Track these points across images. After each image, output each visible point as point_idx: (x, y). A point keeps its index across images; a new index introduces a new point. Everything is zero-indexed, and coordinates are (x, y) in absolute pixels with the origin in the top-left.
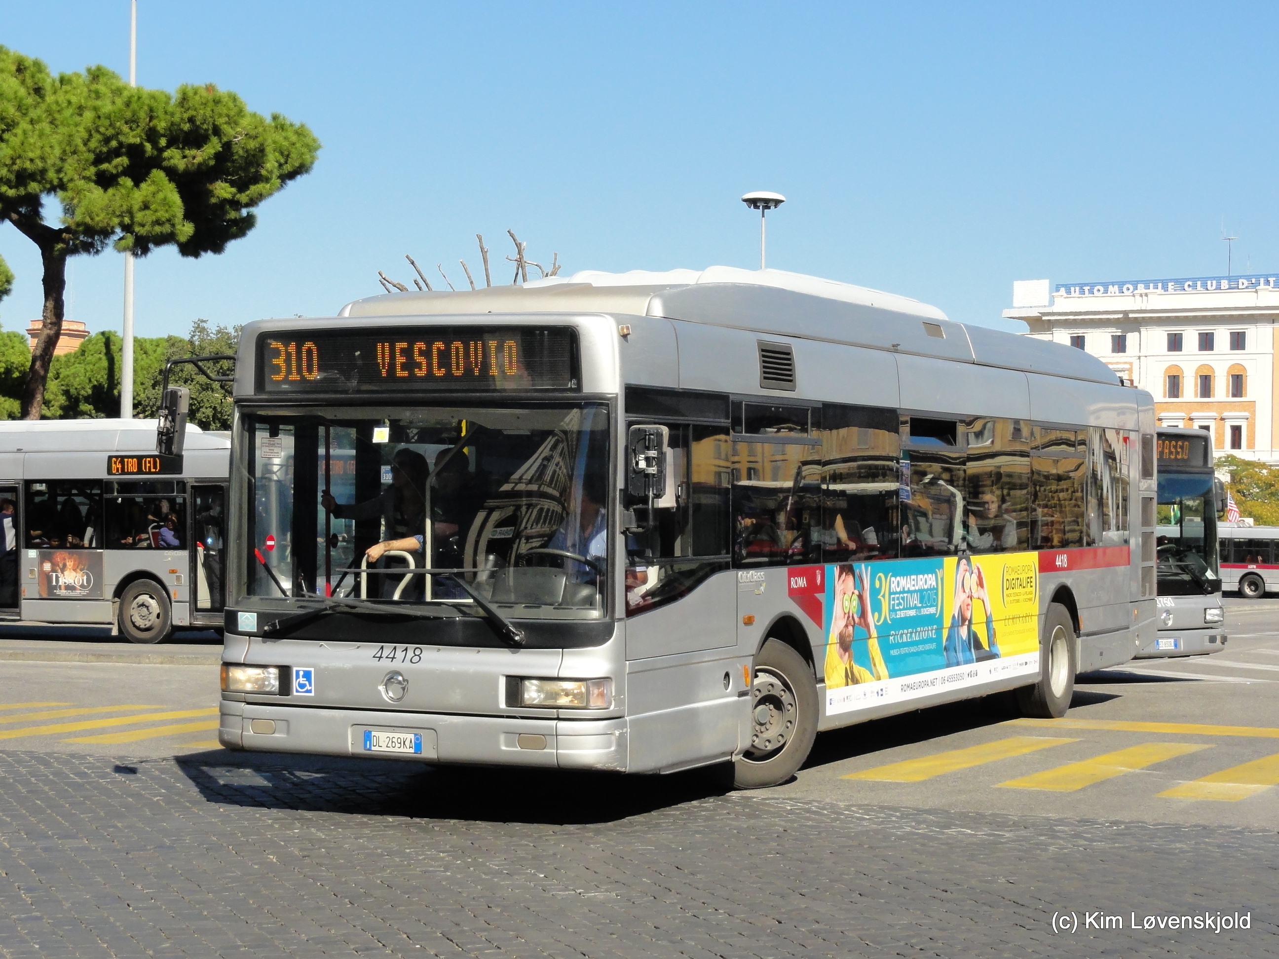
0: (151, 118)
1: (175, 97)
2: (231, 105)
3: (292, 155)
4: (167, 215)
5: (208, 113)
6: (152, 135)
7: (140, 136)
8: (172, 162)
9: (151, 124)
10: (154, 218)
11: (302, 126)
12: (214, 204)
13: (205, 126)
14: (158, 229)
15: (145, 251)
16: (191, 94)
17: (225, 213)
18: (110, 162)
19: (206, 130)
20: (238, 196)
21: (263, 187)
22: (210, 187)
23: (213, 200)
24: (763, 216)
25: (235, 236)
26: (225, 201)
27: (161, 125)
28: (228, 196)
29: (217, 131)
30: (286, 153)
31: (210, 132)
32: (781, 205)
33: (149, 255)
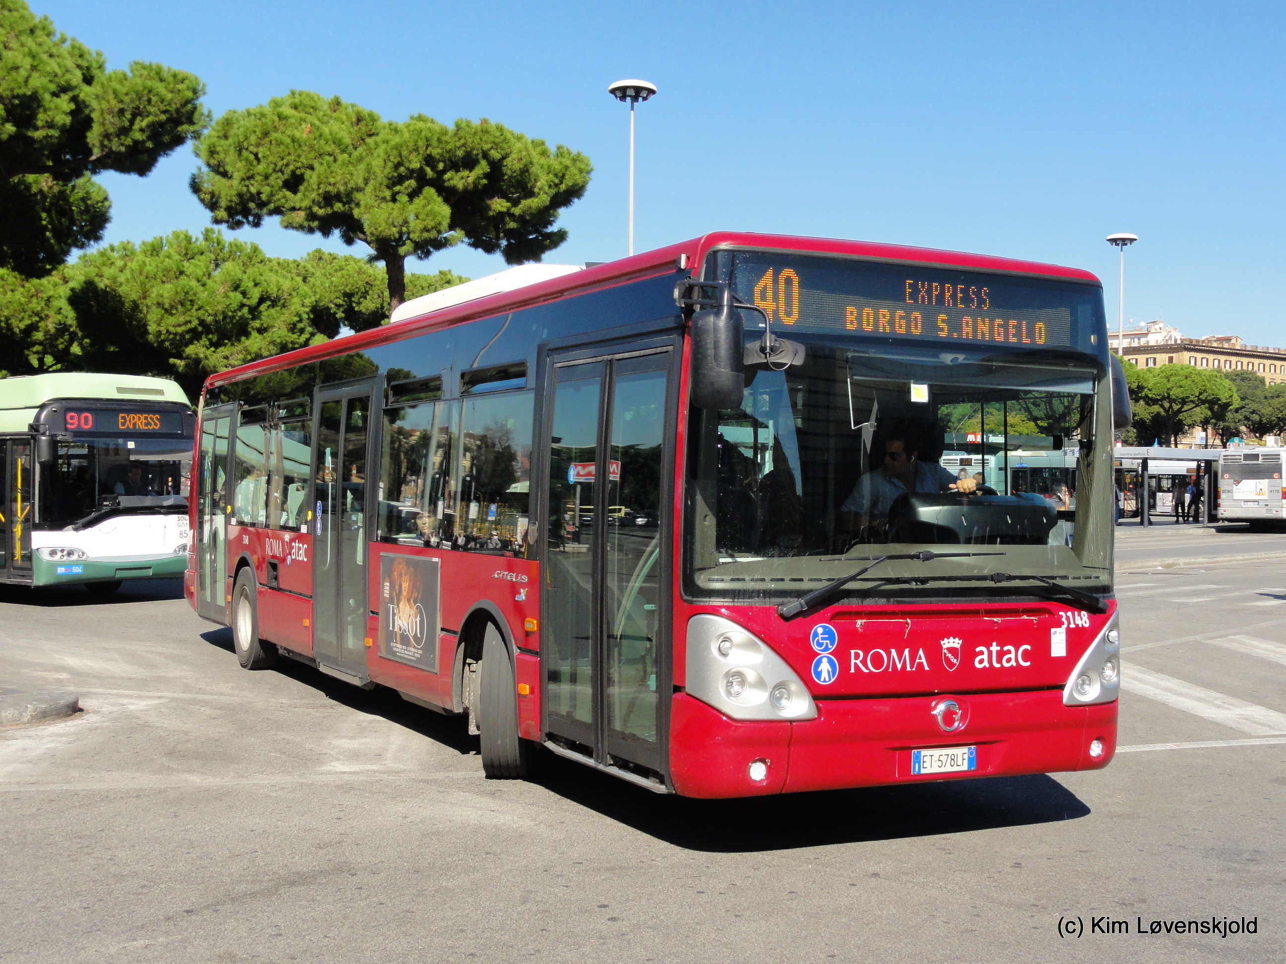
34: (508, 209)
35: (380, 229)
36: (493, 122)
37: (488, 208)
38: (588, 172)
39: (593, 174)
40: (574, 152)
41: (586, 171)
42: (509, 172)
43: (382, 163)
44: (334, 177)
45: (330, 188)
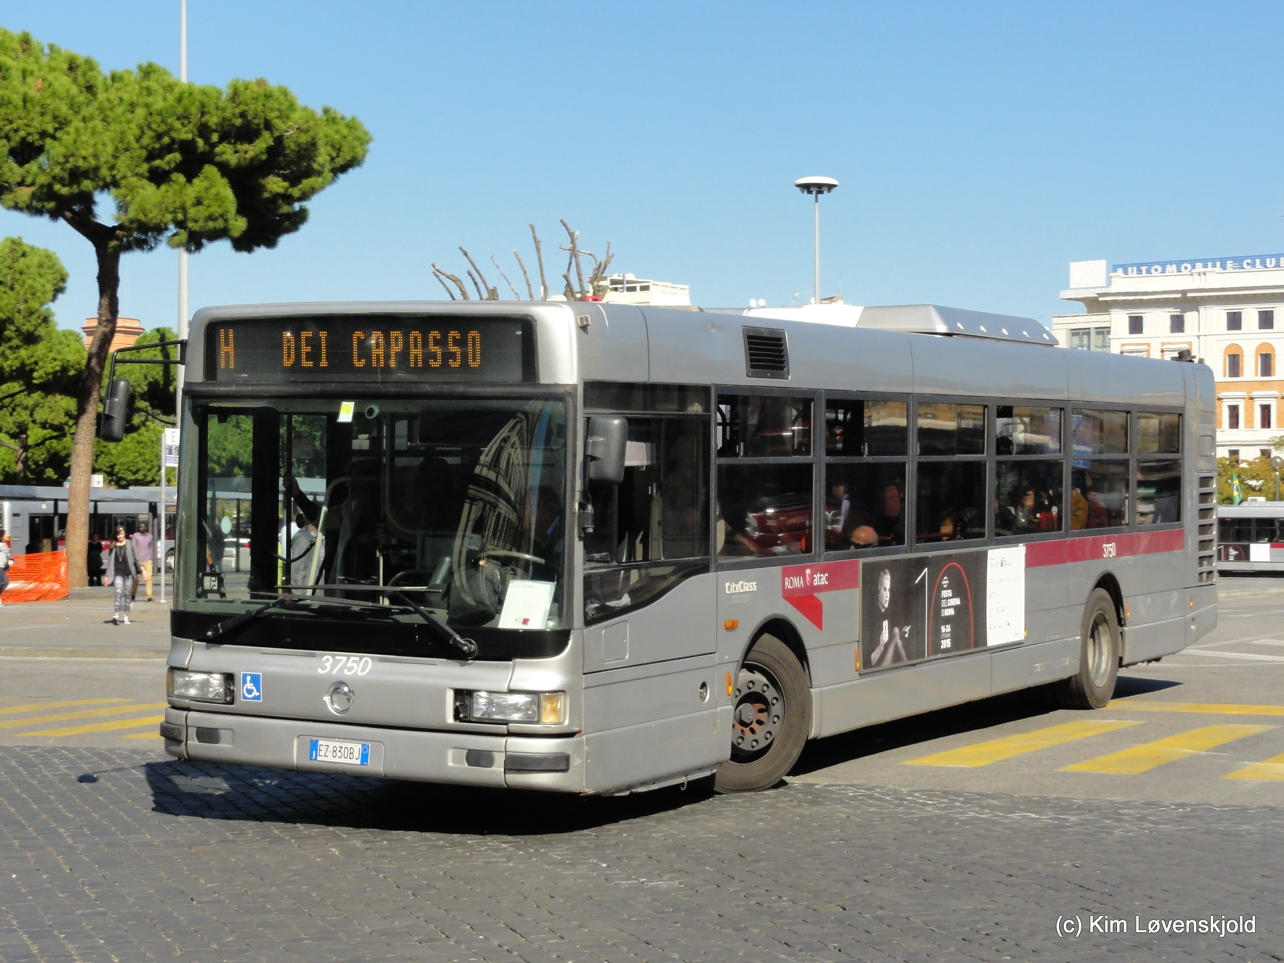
0: (203, 114)
1: (226, 92)
2: (282, 99)
3: (344, 149)
4: (220, 211)
5: (260, 108)
6: (204, 131)
7: (192, 132)
8: (225, 157)
9: (203, 120)
10: (207, 213)
11: (354, 119)
12: (267, 198)
13: (256, 121)
14: (211, 224)
15: (199, 246)
16: (242, 89)
17: (278, 207)
18: (162, 158)
19: (258, 125)
20: (290, 190)
21: (316, 181)
22: (263, 182)
23: (266, 195)
24: (816, 201)
25: (288, 230)
26: (277, 196)
27: (213, 120)
28: (280, 190)
29: (268, 126)
30: (338, 146)
31: (262, 127)
32: (835, 190)
33: (203, 250)
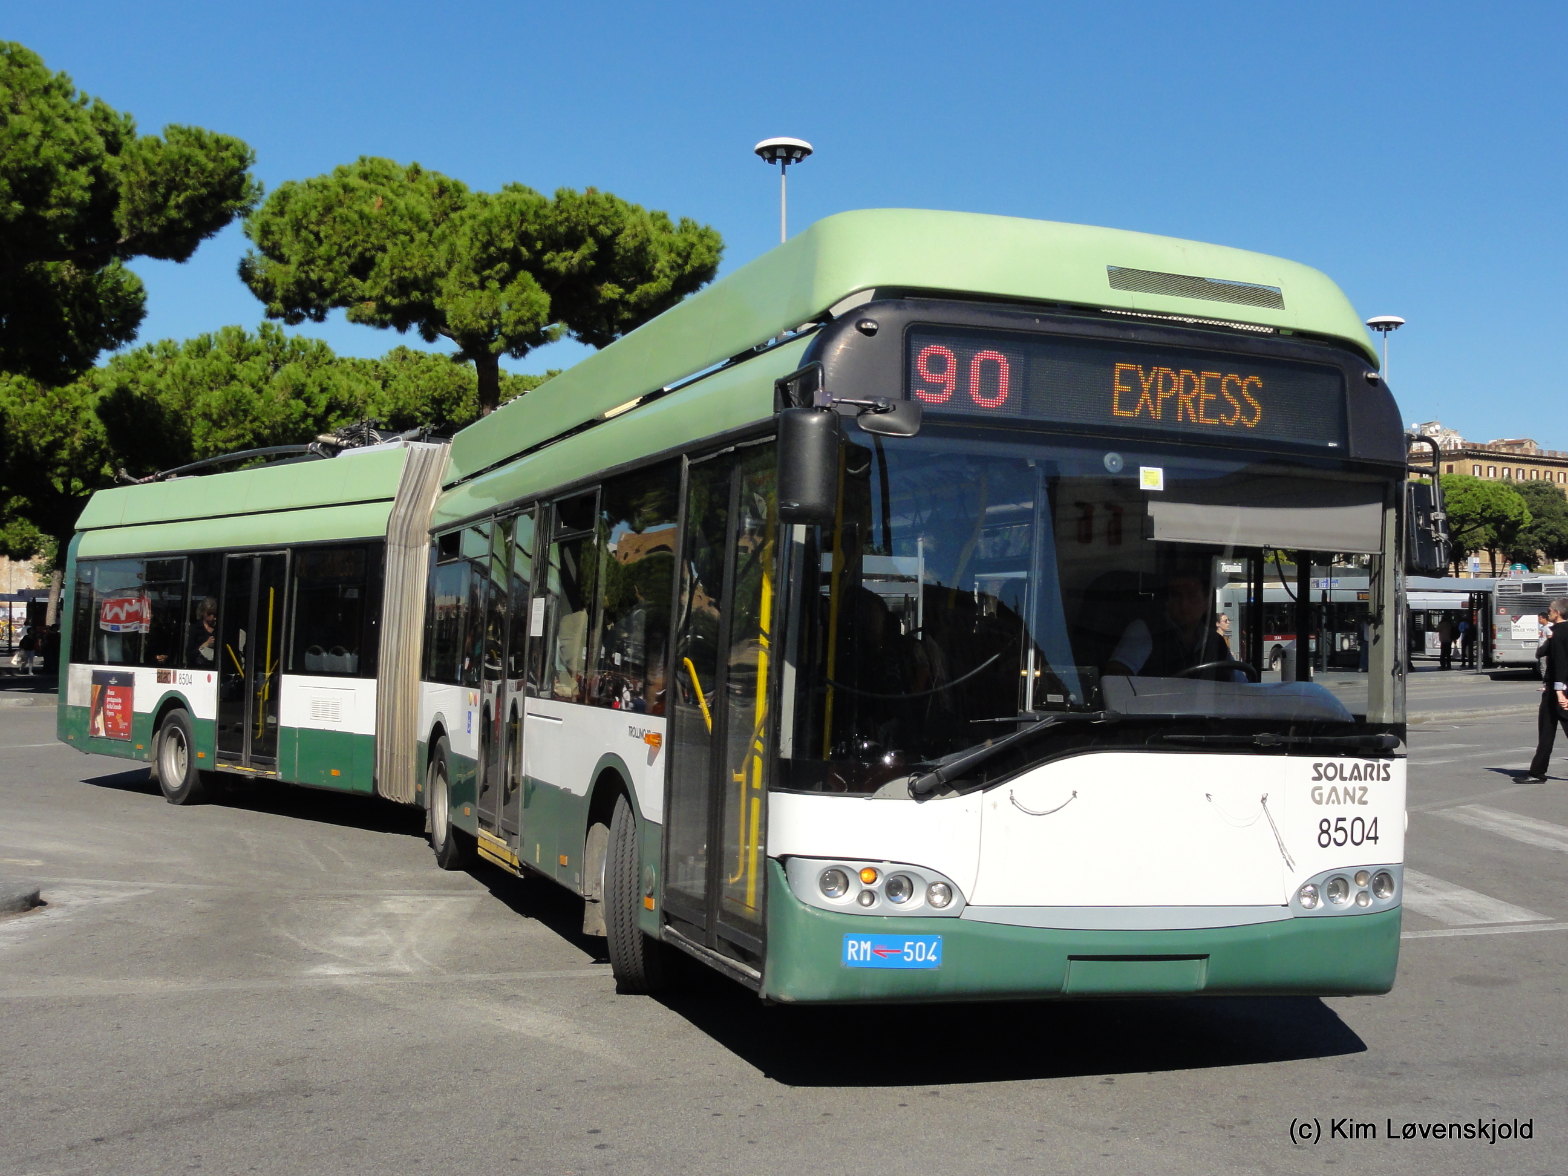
34: (622, 296)
35: (465, 322)
36: (602, 192)
37: (598, 295)
38: (718, 251)
39: (724, 253)
40: (701, 226)
41: (715, 250)
42: (621, 251)
43: (468, 243)
44: (410, 261)
45: (406, 274)
